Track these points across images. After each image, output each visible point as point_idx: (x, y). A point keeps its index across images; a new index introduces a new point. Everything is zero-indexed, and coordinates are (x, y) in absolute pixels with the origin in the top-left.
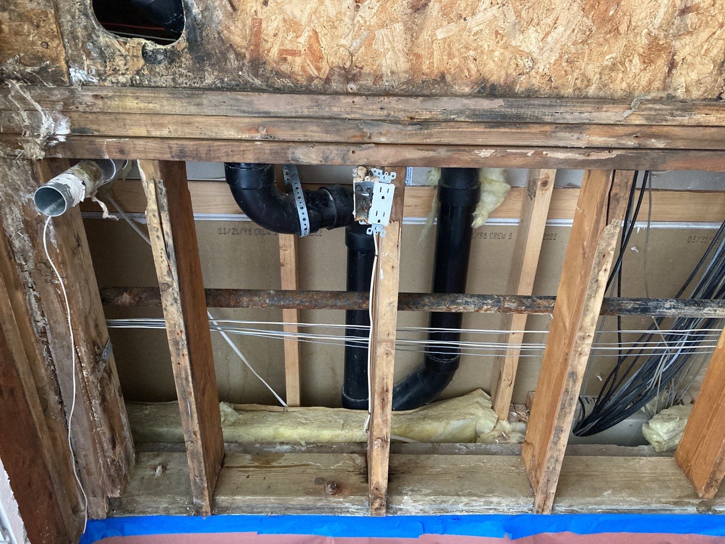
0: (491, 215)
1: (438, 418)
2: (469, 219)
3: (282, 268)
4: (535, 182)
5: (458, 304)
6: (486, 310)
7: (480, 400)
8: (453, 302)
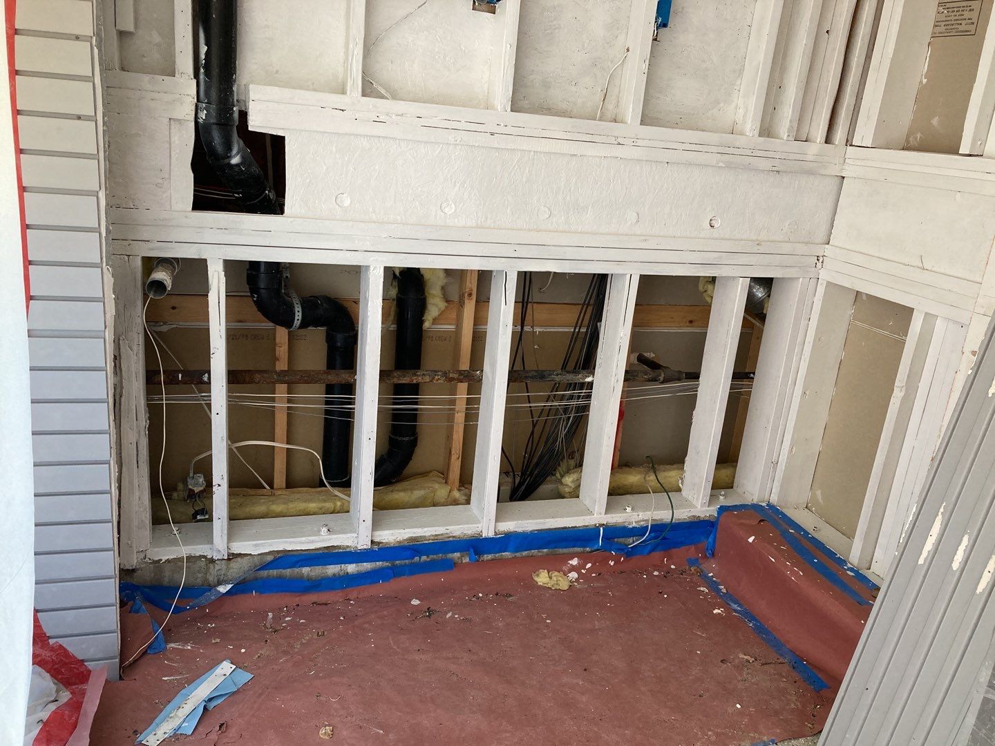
0: (435, 321)
1: (404, 490)
2: (421, 322)
3: (277, 362)
4: (463, 295)
5: (417, 375)
6: (438, 380)
7: (437, 479)
8: (415, 374)
